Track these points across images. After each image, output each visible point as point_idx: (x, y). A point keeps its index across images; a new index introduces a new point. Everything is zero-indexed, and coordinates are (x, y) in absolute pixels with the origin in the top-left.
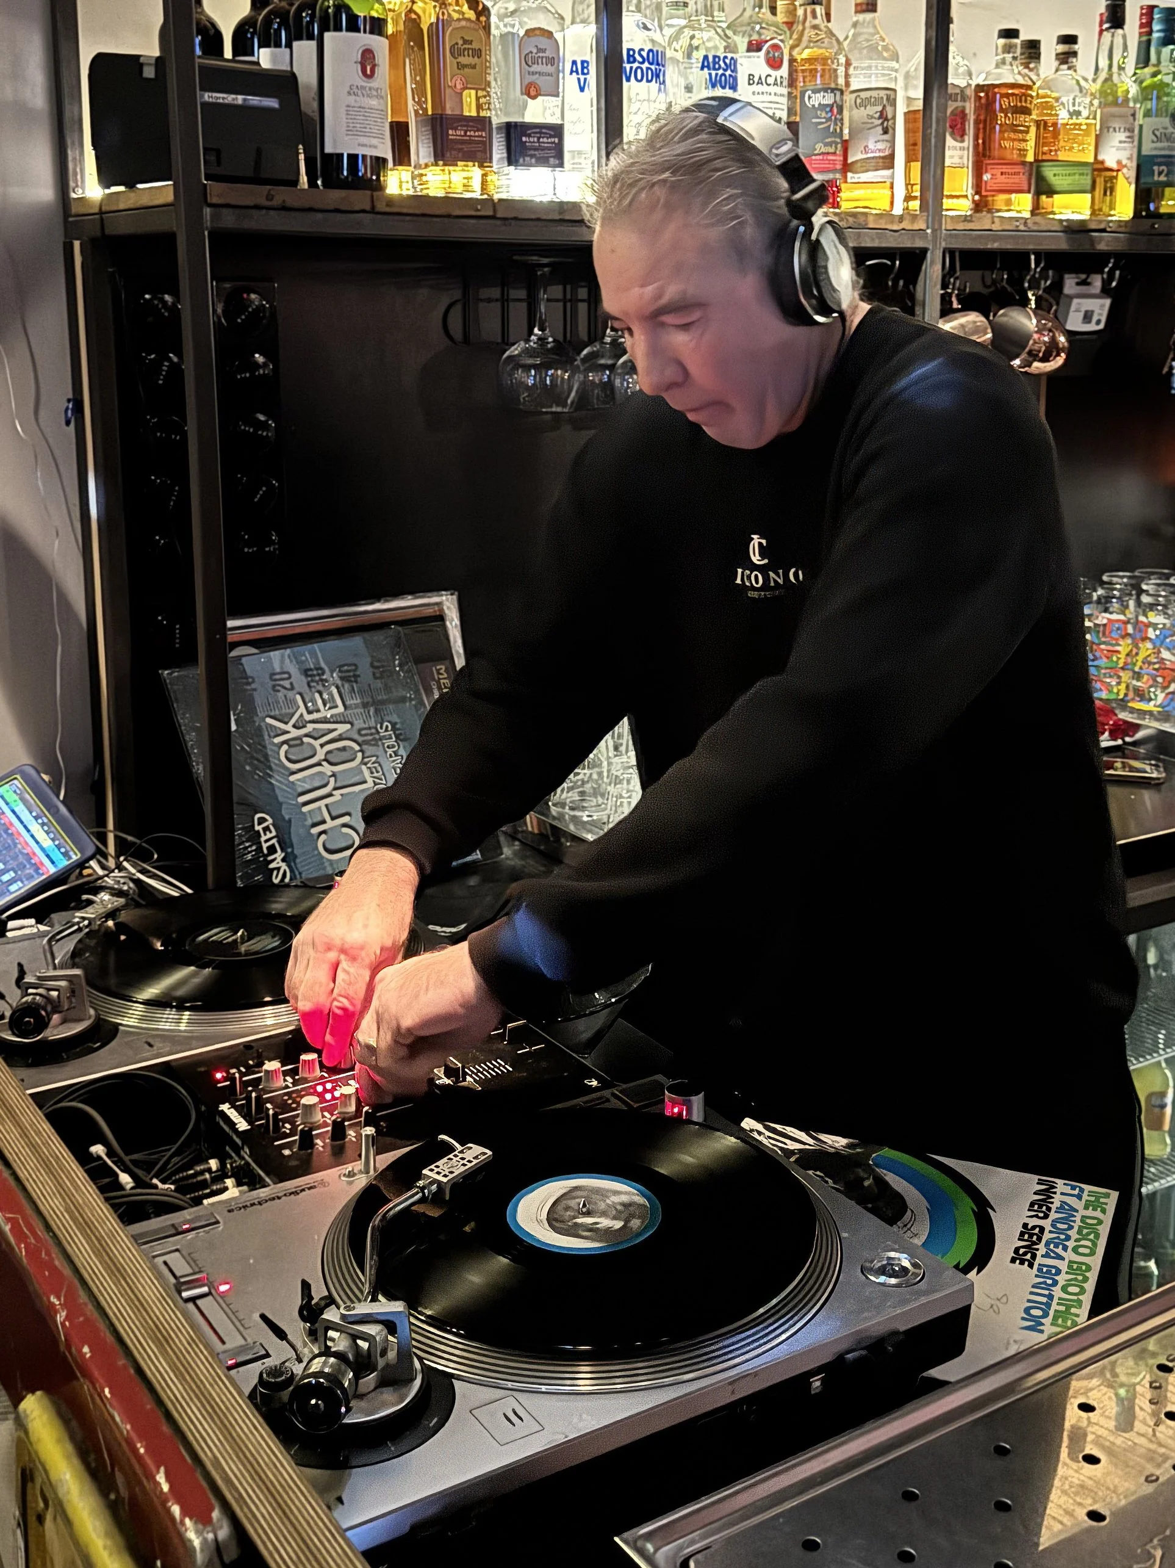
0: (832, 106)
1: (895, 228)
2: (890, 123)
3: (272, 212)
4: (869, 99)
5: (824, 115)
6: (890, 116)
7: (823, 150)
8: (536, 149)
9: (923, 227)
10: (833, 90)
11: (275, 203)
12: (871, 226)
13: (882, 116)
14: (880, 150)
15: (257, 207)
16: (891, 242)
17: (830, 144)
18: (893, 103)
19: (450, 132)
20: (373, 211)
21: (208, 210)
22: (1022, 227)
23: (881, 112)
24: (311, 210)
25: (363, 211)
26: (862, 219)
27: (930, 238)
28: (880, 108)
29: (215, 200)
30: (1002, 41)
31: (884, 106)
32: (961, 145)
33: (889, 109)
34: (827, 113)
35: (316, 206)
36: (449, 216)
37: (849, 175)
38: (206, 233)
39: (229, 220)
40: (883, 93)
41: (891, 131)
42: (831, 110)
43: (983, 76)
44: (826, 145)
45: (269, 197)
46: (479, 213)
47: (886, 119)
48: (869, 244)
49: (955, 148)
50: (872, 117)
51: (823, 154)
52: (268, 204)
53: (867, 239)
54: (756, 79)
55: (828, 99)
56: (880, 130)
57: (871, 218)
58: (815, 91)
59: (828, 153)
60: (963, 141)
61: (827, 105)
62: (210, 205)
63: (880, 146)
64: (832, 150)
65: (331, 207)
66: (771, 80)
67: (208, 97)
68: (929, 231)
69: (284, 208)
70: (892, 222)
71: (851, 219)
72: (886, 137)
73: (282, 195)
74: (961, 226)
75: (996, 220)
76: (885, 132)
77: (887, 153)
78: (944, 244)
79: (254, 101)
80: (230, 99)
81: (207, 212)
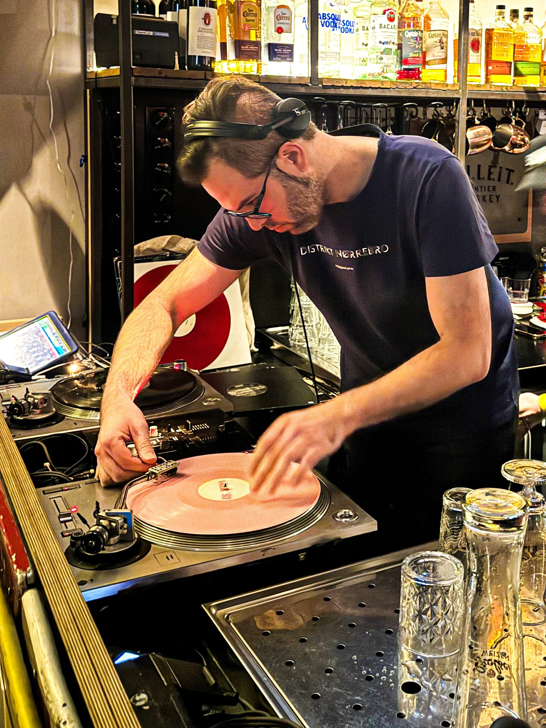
0: (417, 38)
1: (445, 89)
2: (445, 44)
3: (161, 79)
4: (435, 35)
5: (413, 41)
6: (444, 42)
7: (413, 55)
8: (280, 54)
9: (458, 89)
10: (417, 31)
11: (163, 75)
12: (433, 88)
13: (441, 41)
14: (440, 56)
15: (155, 77)
16: (443, 95)
17: (416, 53)
18: (446, 36)
19: (242, 47)
20: (206, 79)
22: (505, 90)
23: (440, 40)
24: (178, 78)
25: (201, 79)
26: (429, 85)
27: (461, 93)
28: (440, 38)
29: (136, 74)
30: (499, 10)
31: (442, 38)
32: (477, 54)
33: (444, 40)
34: (415, 40)
35: (181, 77)
37: (426, 66)
38: (132, 87)
39: (142, 83)
40: (441, 32)
41: (445, 48)
42: (417, 39)
43: (489, 25)
44: (414, 53)
45: (160, 73)
47: (443, 43)
48: (432, 96)
49: (474, 56)
50: (436, 42)
51: (413, 57)
52: (159, 76)
53: (431, 94)
54: (383, 26)
55: (415, 34)
56: (439, 47)
57: (433, 85)
58: (409, 31)
59: (415, 57)
60: (478, 52)
61: (414, 37)
62: (134, 76)
63: (440, 54)
64: (417, 55)
65: (187, 78)
66: (389, 27)
67: (137, 32)
68: (461, 91)
69: (166, 77)
70: (443, 87)
71: (425, 85)
72: (442, 50)
73: (166, 72)
74: (476, 89)
75: (492, 86)
76: (442, 48)
77: (443, 57)
78: (467, 97)
79: (158, 34)
80: (147, 33)
81: (133, 79)
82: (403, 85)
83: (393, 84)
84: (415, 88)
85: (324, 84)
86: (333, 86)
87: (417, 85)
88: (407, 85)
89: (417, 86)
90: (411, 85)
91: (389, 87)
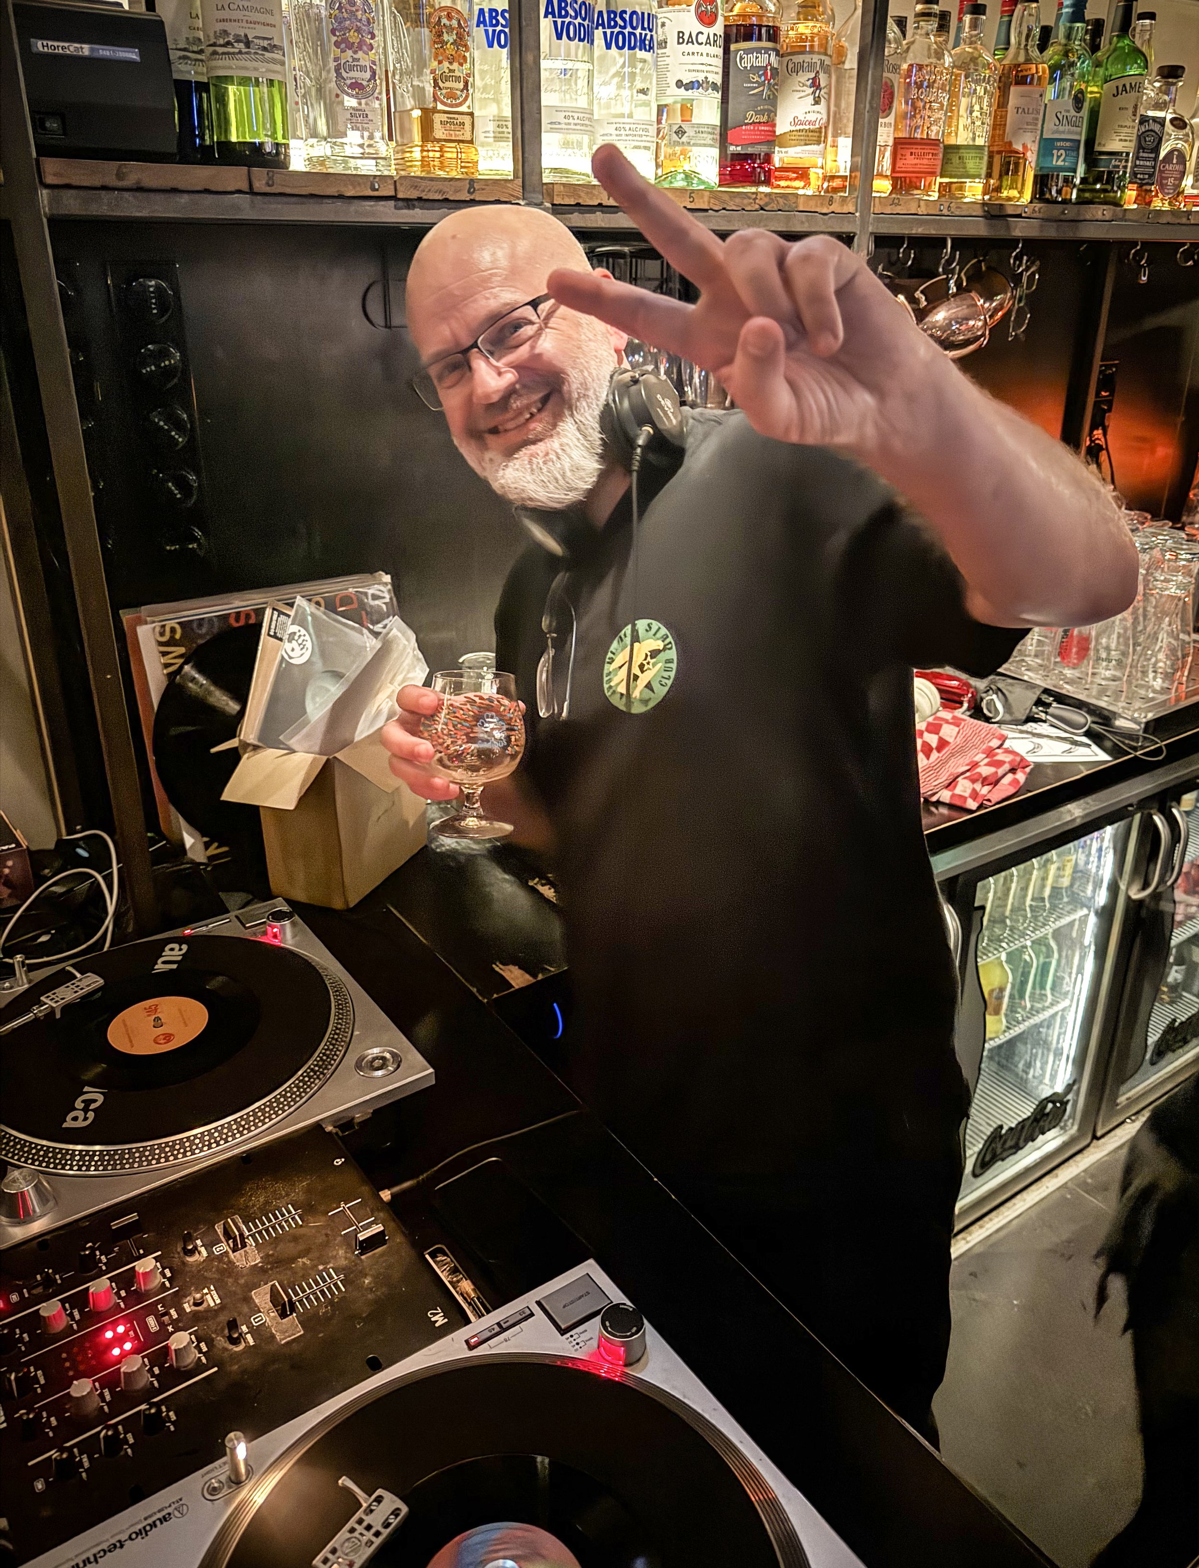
0: (765, 69)
1: (825, 211)
2: (821, 94)
3: (126, 195)
4: (802, 65)
5: (756, 79)
6: (820, 87)
7: (754, 119)
9: (852, 210)
10: (766, 52)
11: (129, 182)
12: (802, 208)
13: (813, 86)
15: (104, 188)
16: (821, 225)
17: (762, 113)
20: (252, 192)
21: (45, 192)
22: (945, 212)
23: (814, 83)
24: (175, 190)
25: (239, 192)
26: (792, 201)
27: (857, 221)
28: (812, 79)
29: (50, 180)
31: (818, 72)
33: (822, 78)
34: (760, 77)
35: (181, 186)
36: (341, 197)
37: (777, 149)
38: (45, 220)
39: (72, 205)
40: (816, 58)
41: (821, 103)
42: (765, 74)
44: (757, 113)
45: (120, 176)
46: (376, 194)
47: (818, 91)
48: (798, 227)
50: (804, 85)
51: (753, 124)
52: (120, 184)
53: (798, 222)
55: (763, 60)
56: (811, 102)
57: (801, 200)
58: (747, 52)
59: (759, 124)
61: (760, 68)
62: (47, 186)
63: (812, 117)
64: (762, 119)
67: (40, 46)
68: (857, 214)
69: (139, 189)
70: (822, 204)
71: (781, 201)
72: (816, 110)
73: (136, 172)
74: (888, 210)
76: (816, 104)
78: (871, 229)
79: (106, 52)
80: (72, 48)
81: (44, 195)
82: (738, 200)
83: (715, 198)
84: (762, 209)
85: (555, 202)
86: (578, 204)
87: (767, 200)
88: (746, 201)
89: (767, 204)
90: (755, 199)
91: (706, 207)
